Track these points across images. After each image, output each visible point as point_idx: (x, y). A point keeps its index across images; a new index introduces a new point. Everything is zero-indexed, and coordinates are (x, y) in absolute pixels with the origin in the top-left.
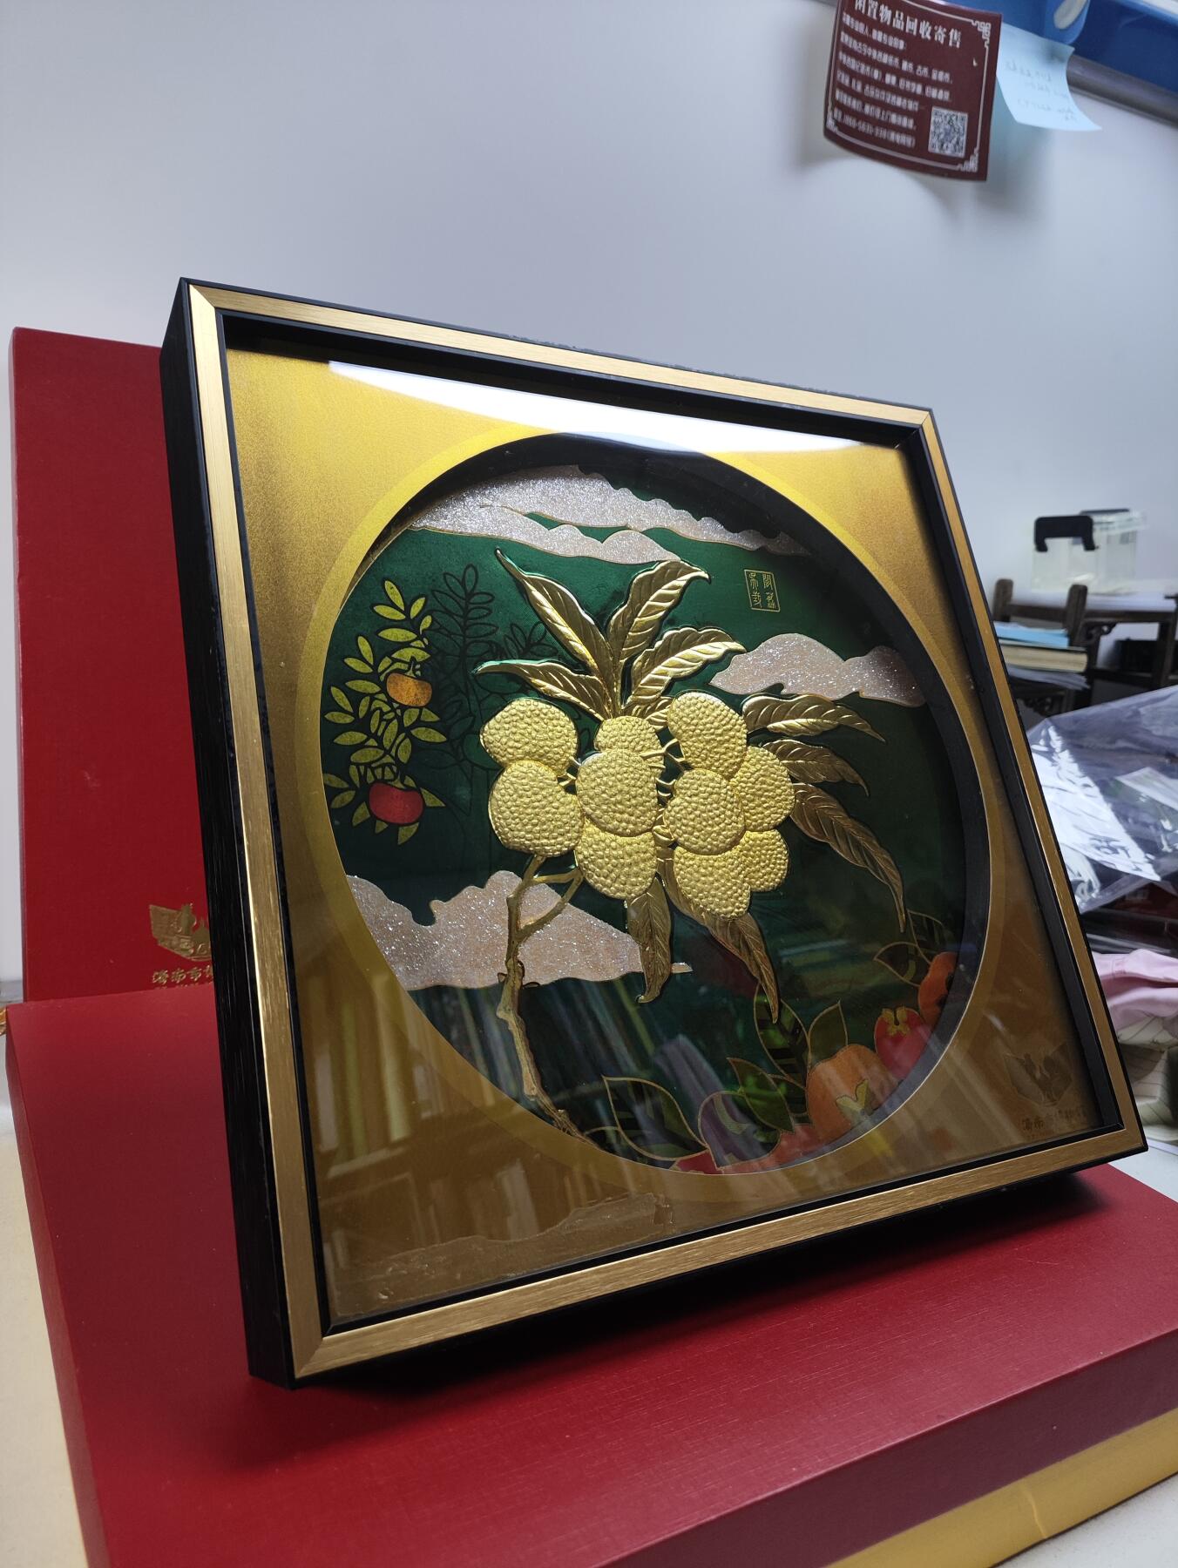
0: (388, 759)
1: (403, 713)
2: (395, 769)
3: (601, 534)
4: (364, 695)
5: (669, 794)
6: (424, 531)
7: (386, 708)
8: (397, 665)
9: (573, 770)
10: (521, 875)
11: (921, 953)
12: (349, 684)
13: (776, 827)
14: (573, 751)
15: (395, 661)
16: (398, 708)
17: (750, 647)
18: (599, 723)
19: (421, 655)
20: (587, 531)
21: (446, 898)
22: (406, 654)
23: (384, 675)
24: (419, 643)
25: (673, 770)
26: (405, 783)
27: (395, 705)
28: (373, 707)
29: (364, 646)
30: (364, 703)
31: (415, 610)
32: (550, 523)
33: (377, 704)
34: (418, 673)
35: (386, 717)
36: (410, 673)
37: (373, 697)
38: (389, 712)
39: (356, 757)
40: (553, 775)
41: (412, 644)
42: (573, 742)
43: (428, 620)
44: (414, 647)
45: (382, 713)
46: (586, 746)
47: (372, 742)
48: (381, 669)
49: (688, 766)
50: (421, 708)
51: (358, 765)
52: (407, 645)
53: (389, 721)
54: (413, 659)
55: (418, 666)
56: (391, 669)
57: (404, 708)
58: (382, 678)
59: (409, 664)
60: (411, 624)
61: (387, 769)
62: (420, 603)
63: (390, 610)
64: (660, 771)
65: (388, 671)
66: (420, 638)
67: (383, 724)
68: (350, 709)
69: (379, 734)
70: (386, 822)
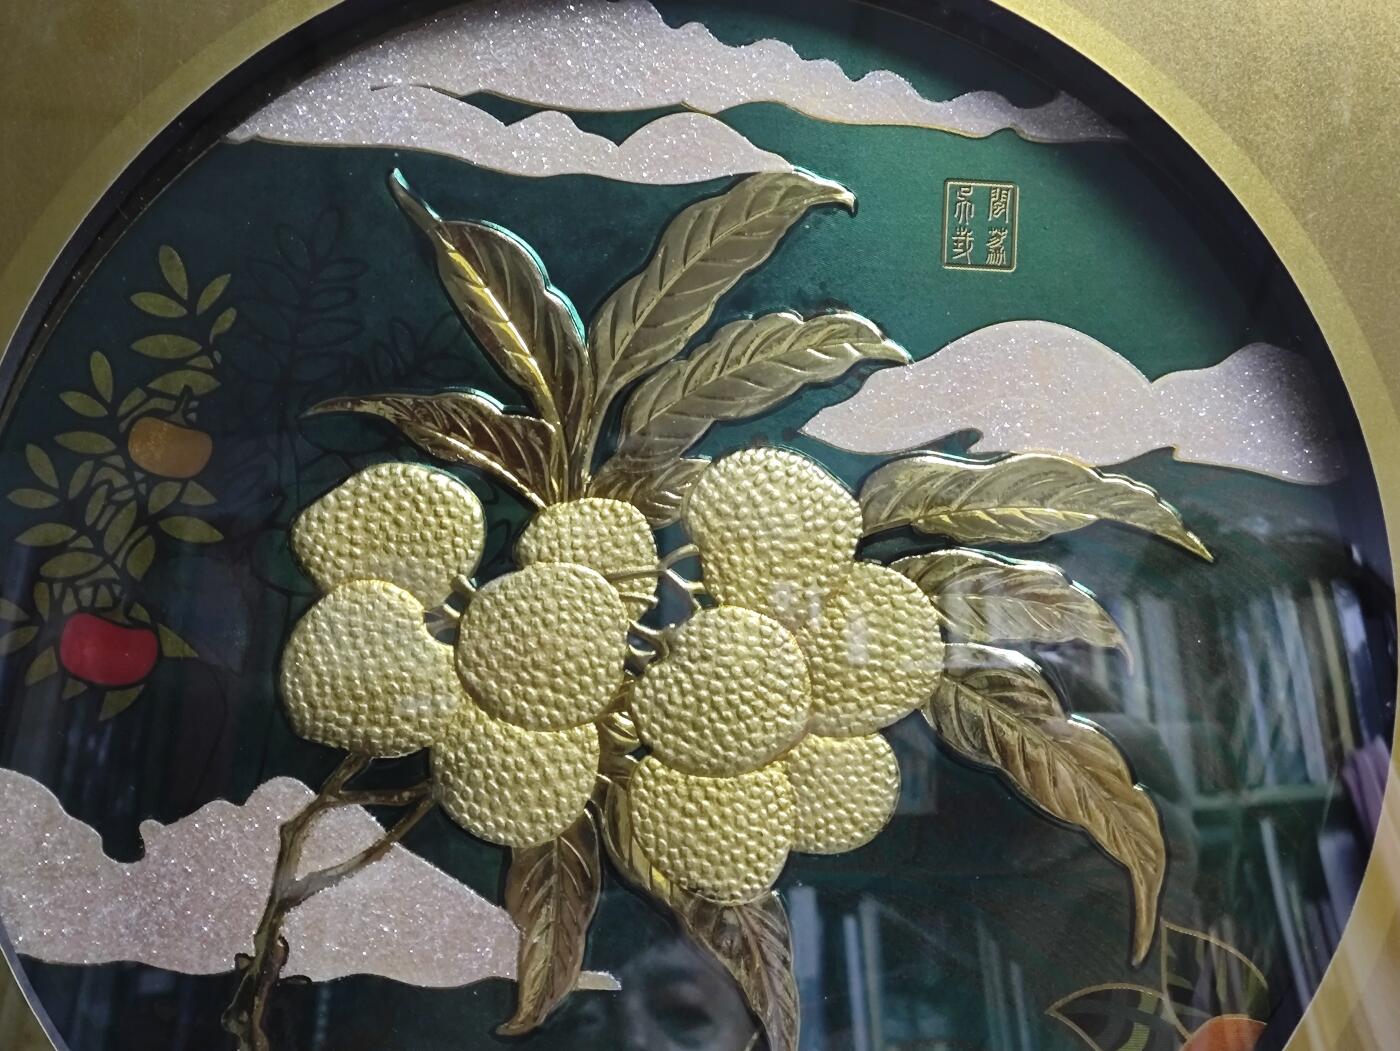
0: (109, 572)
1: (149, 490)
2: (117, 590)
3: (615, 125)
4: (82, 457)
5: (653, 653)
6: (257, 145)
7: (120, 481)
8: (156, 403)
9: (460, 599)
10: (316, 789)
11: (1169, 1013)
12: (60, 439)
13: (886, 732)
14: (467, 566)
15: (152, 394)
16: (142, 481)
17: (918, 357)
18: (533, 511)
19: (203, 383)
20: (587, 121)
21: (168, 818)
22: (177, 381)
23: (128, 420)
24: (204, 361)
26: (133, 614)
27: (138, 476)
28: (96, 481)
29: (101, 369)
30: (84, 470)
31: (205, 302)
32: (509, 110)
33: (104, 474)
34: (193, 416)
35: (118, 497)
36: (177, 417)
37: (99, 461)
38: (125, 488)
39: (51, 568)
40: (417, 608)
41: (193, 362)
42: (474, 544)
43: (229, 317)
44: (194, 368)
45: (112, 491)
46: (501, 556)
47: (85, 542)
48: (123, 410)
49: (708, 600)
50: (184, 482)
51: (51, 582)
52: (179, 364)
53: (121, 505)
54: (187, 389)
55: (194, 404)
56: (143, 409)
57: (153, 480)
58: (123, 426)
59: (178, 399)
60: (194, 325)
61: (103, 589)
62: (218, 286)
63: (161, 299)
64: (643, 608)
65: (136, 413)
66: (207, 350)
67: (111, 510)
68: (54, 484)
69: (101, 526)
70: (85, 682)
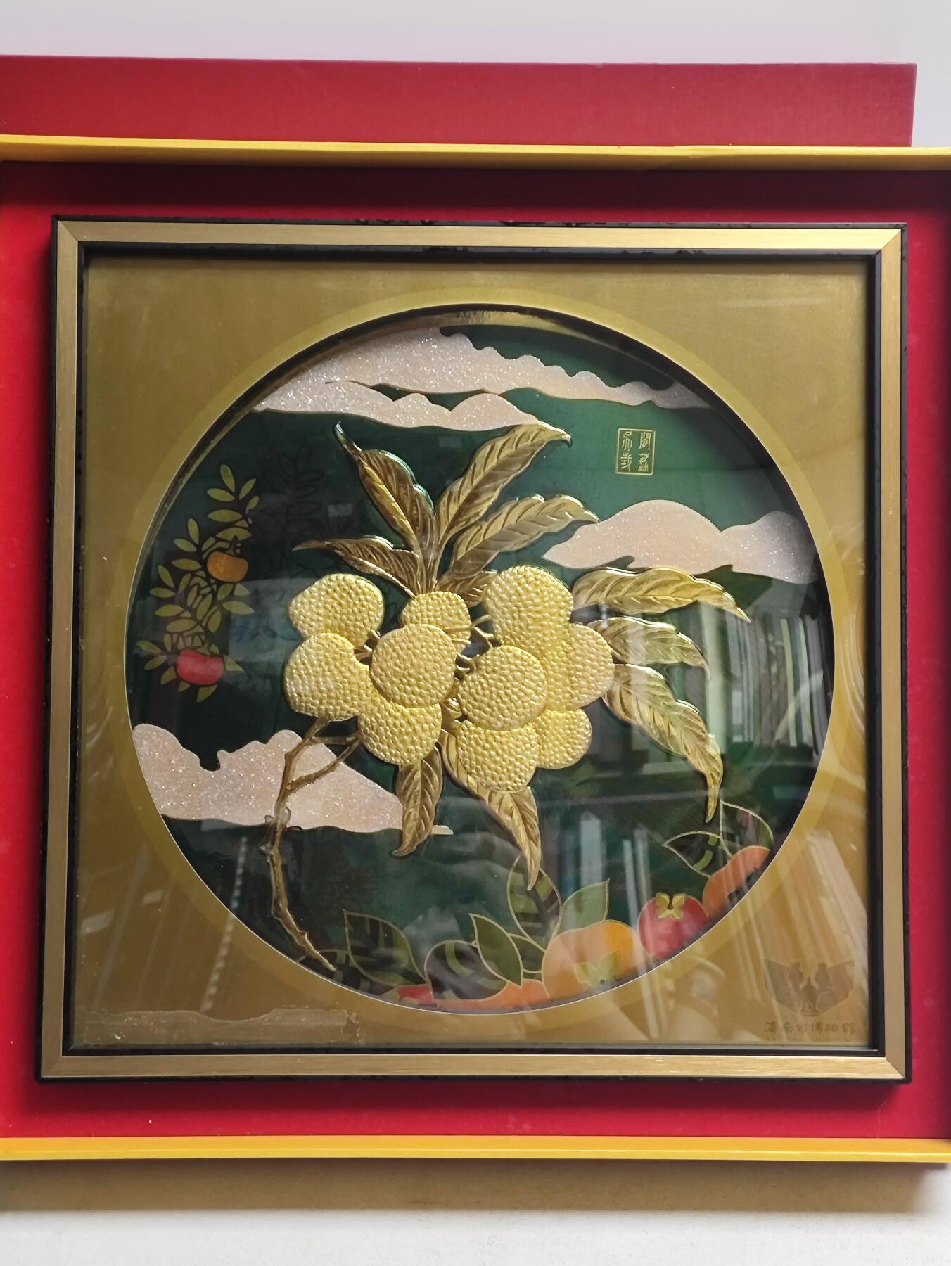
0: (199, 629)
1: (218, 588)
2: (203, 637)
3: (449, 401)
4: (185, 572)
5: (469, 669)
6: (268, 412)
7: (203, 584)
8: (221, 544)
9: (372, 642)
10: (302, 736)
11: (724, 845)
12: (175, 563)
13: (585, 708)
14: (376, 626)
15: (218, 540)
16: (214, 584)
17: (602, 519)
18: (408, 598)
19: (243, 535)
20: (434, 398)
21: (231, 750)
22: (230, 534)
23: (206, 554)
24: (243, 523)
25: (479, 646)
26: (211, 650)
27: (212, 581)
28: (192, 584)
29: (193, 527)
30: (186, 578)
31: (244, 492)
32: (394, 394)
33: (196, 580)
34: (238, 551)
35: (202, 592)
36: (231, 552)
37: (193, 574)
38: (206, 587)
39: (172, 627)
40: (351, 647)
41: (238, 524)
42: (378, 615)
43: (255, 500)
44: (238, 527)
45: (200, 589)
46: (392, 621)
47: (187, 614)
48: (204, 548)
49: (496, 643)
50: (234, 584)
51: (171, 634)
52: (231, 525)
53: (204, 596)
54: (235, 538)
55: (239, 545)
56: (214, 547)
57: (220, 583)
58: (204, 556)
59: (231, 543)
60: (238, 505)
61: (197, 638)
62: (250, 484)
63: (222, 492)
64: (463, 647)
65: (210, 550)
66: (245, 518)
67: (199, 598)
68: (172, 585)
69: (195, 606)
70: (188, 682)
